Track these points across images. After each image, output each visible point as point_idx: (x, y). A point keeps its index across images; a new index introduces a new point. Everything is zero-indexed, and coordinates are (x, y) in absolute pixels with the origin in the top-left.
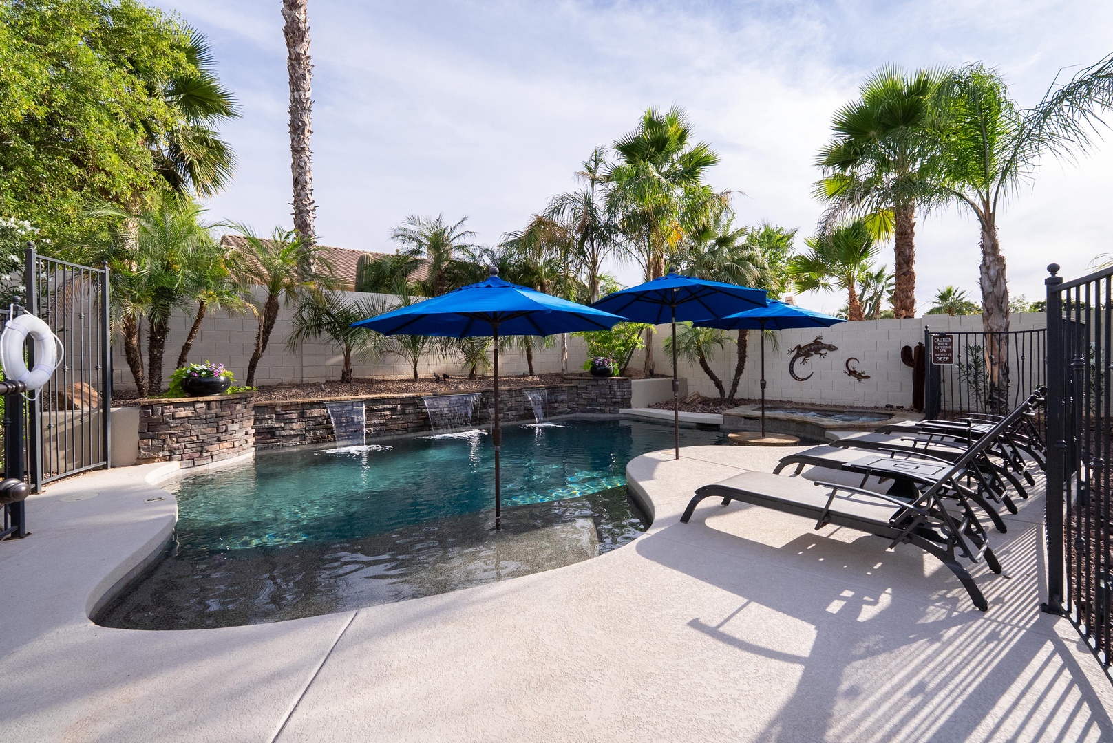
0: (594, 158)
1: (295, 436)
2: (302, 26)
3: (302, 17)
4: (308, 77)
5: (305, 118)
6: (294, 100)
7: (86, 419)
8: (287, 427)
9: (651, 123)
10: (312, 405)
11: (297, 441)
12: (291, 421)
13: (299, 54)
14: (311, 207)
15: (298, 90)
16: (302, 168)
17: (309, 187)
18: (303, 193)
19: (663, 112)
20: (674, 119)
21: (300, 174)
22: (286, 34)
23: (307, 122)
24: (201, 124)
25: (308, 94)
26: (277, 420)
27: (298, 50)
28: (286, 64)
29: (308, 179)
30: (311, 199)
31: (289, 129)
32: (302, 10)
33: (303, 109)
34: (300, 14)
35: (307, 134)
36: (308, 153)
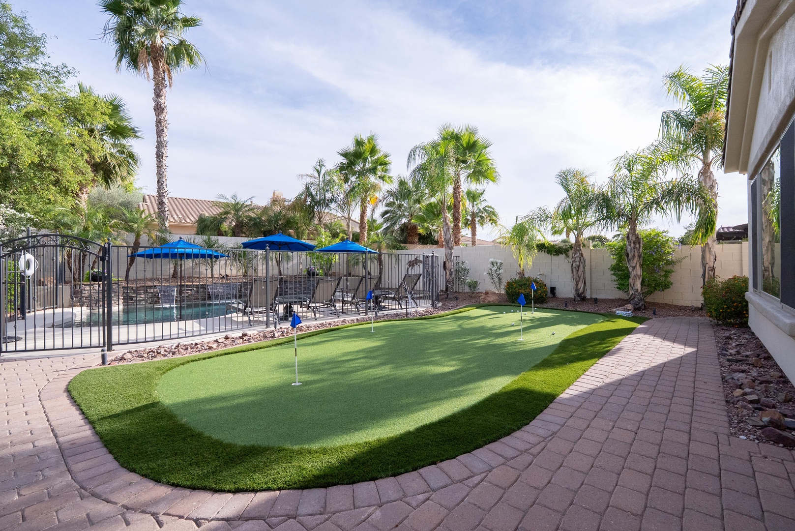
0: (318, 164)
1: (142, 300)
2: (163, 106)
3: (162, 101)
4: (165, 130)
5: (163, 151)
6: (158, 142)
7: (49, 290)
8: (138, 296)
9: (359, 143)
10: (150, 287)
11: (143, 302)
12: (140, 294)
13: (161, 119)
14: (166, 193)
15: (160, 137)
16: (161, 175)
17: (165, 184)
18: (161, 187)
19: (365, 137)
20: (371, 138)
21: (160, 178)
22: (155, 110)
23: (164, 153)
24: (121, 142)
25: (165, 139)
26: (133, 293)
27: (160, 117)
28: (155, 124)
29: (164, 180)
30: (166, 189)
31: (156, 156)
32: (163, 97)
33: (163, 146)
34: (162, 99)
35: (164, 158)
36: (165, 167)
